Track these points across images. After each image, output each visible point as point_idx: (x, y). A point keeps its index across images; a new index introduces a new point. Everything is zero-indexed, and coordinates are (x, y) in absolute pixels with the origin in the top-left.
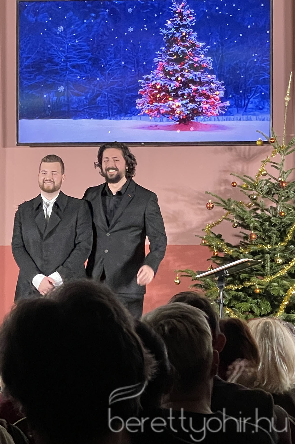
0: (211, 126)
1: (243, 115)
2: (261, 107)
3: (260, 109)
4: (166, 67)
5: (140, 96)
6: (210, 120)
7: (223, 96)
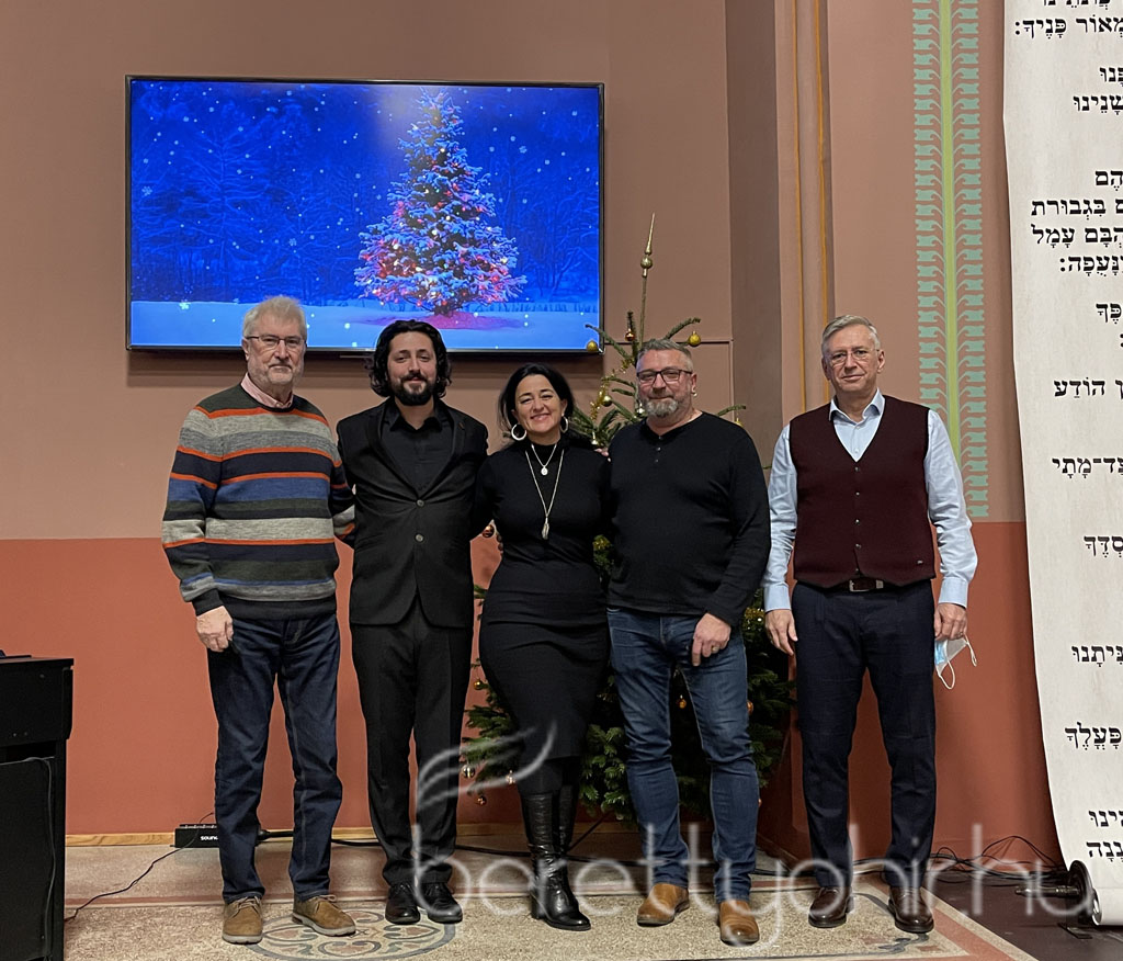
0: (493, 320)
1: (551, 301)
2: (583, 287)
3: (581, 290)
4: (410, 209)
5: (363, 264)
6: (492, 310)
7: (514, 265)
